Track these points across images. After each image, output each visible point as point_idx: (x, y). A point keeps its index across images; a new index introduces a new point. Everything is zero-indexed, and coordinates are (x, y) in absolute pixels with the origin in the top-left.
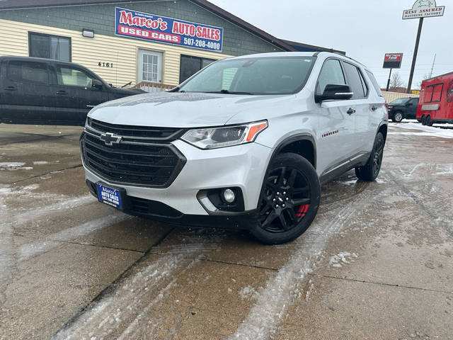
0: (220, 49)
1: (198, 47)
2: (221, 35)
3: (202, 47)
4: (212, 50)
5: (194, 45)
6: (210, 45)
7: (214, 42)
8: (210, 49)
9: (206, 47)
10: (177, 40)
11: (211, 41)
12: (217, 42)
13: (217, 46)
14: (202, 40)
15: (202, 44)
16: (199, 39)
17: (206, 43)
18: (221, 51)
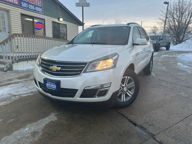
0: (42, 12)
1: (31, 9)
2: (42, 3)
3: (32, 10)
4: (38, 12)
5: (28, 8)
6: (37, 9)
7: (39, 7)
8: (37, 11)
9: (35, 10)
10: (17, 3)
11: (37, 6)
12: (40, 7)
13: (40, 10)
14: (33, 5)
15: (32, 7)
16: (31, 4)
17: (35, 7)
18: (43, 13)
